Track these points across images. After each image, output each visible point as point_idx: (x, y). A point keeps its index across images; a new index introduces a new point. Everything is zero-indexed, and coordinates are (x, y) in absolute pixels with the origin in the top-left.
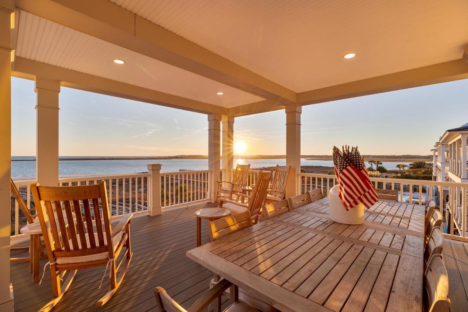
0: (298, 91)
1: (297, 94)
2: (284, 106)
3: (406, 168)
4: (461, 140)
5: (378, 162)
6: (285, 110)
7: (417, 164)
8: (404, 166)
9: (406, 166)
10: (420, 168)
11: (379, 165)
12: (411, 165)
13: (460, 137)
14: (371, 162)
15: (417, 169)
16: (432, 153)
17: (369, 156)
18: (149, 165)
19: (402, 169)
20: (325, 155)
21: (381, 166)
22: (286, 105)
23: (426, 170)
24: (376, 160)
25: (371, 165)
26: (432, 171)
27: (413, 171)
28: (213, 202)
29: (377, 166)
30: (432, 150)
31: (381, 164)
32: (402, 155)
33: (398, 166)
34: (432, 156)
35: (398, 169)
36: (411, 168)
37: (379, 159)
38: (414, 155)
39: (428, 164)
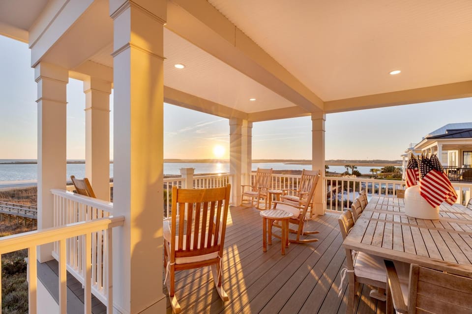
0: (325, 100)
1: (325, 103)
2: (310, 114)
3: (379, 172)
4: (437, 147)
5: (353, 167)
6: (311, 116)
7: (388, 169)
8: (377, 170)
9: (378, 170)
10: (391, 172)
11: (355, 169)
12: (382, 169)
13: (436, 144)
14: (347, 166)
15: (388, 173)
16: (401, 159)
17: (344, 161)
18: (182, 170)
19: (375, 173)
20: (302, 159)
21: (356, 170)
22: (312, 112)
23: (395, 174)
24: (352, 164)
25: (348, 169)
26: (402, 175)
27: (384, 175)
28: (235, 205)
29: (353, 170)
30: (402, 156)
31: (356, 168)
32: (372, 160)
33: (372, 170)
34: (402, 161)
35: (371, 173)
36: (382, 172)
37: (353, 164)
38: (383, 160)
39: (398, 168)
